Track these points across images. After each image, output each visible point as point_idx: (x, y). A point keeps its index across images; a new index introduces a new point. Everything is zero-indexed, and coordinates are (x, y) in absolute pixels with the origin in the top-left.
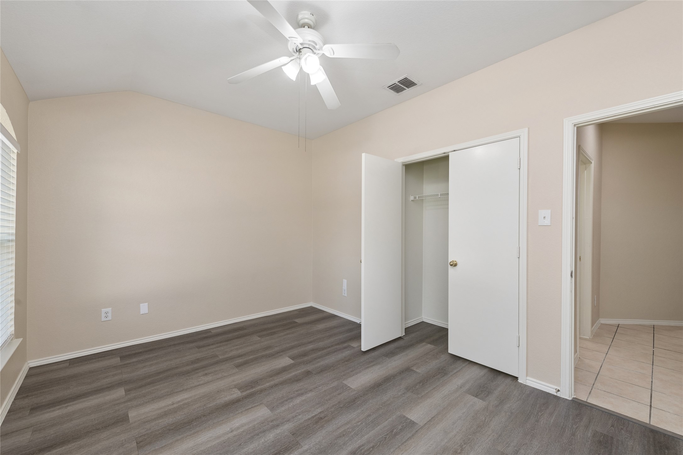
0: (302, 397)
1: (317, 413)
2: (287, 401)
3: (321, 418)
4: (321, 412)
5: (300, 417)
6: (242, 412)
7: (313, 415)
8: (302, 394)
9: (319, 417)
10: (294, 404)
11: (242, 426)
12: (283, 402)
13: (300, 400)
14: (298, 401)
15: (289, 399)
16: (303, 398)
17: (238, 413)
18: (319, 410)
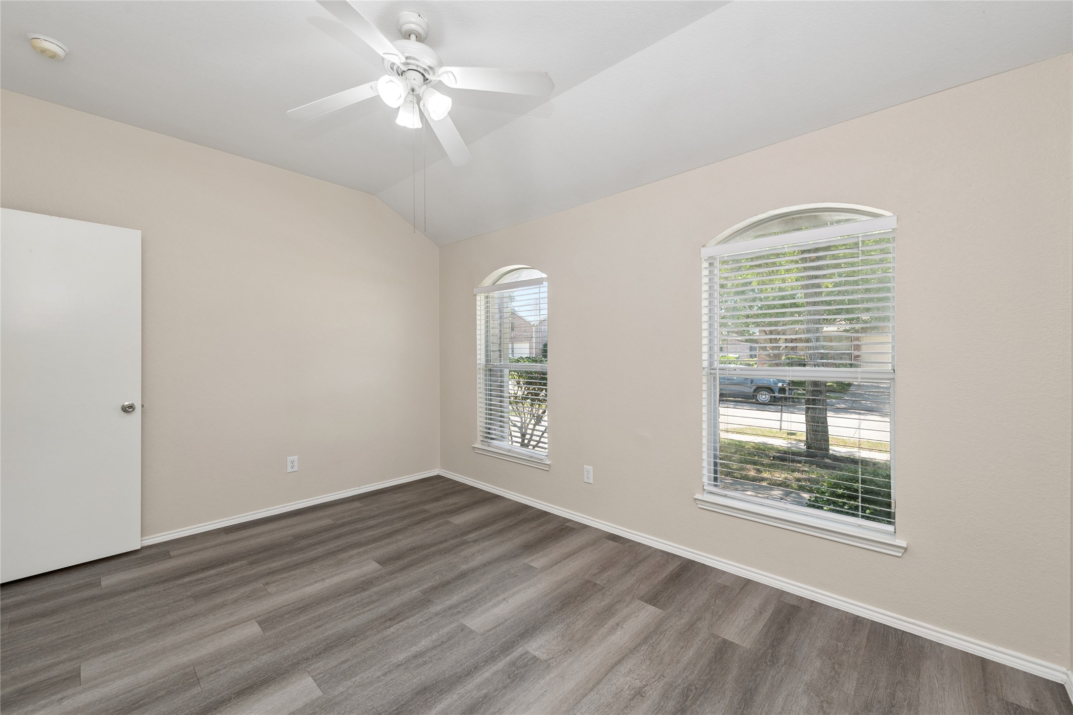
0: (416, 651)
1: (394, 626)
2: (443, 643)
3: (390, 619)
4: (389, 628)
5: (421, 620)
6: (506, 621)
7: (401, 624)
8: (416, 656)
9: (394, 621)
10: (430, 638)
11: (495, 605)
12: (449, 639)
13: (420, 645)
14: (424, 643)
15: (440, 646)
16: (414, 649)
17: (510, 619)
18: (392, 630)
